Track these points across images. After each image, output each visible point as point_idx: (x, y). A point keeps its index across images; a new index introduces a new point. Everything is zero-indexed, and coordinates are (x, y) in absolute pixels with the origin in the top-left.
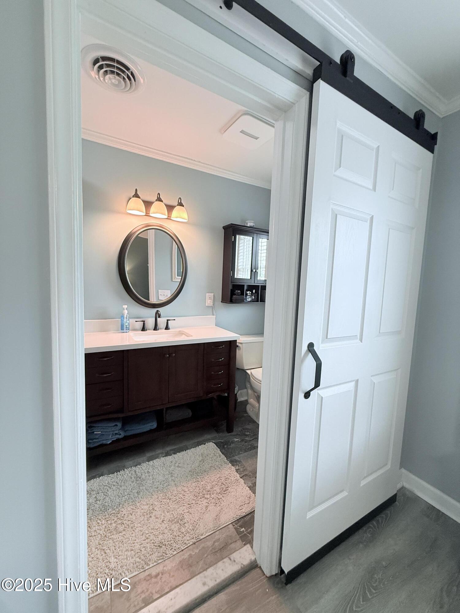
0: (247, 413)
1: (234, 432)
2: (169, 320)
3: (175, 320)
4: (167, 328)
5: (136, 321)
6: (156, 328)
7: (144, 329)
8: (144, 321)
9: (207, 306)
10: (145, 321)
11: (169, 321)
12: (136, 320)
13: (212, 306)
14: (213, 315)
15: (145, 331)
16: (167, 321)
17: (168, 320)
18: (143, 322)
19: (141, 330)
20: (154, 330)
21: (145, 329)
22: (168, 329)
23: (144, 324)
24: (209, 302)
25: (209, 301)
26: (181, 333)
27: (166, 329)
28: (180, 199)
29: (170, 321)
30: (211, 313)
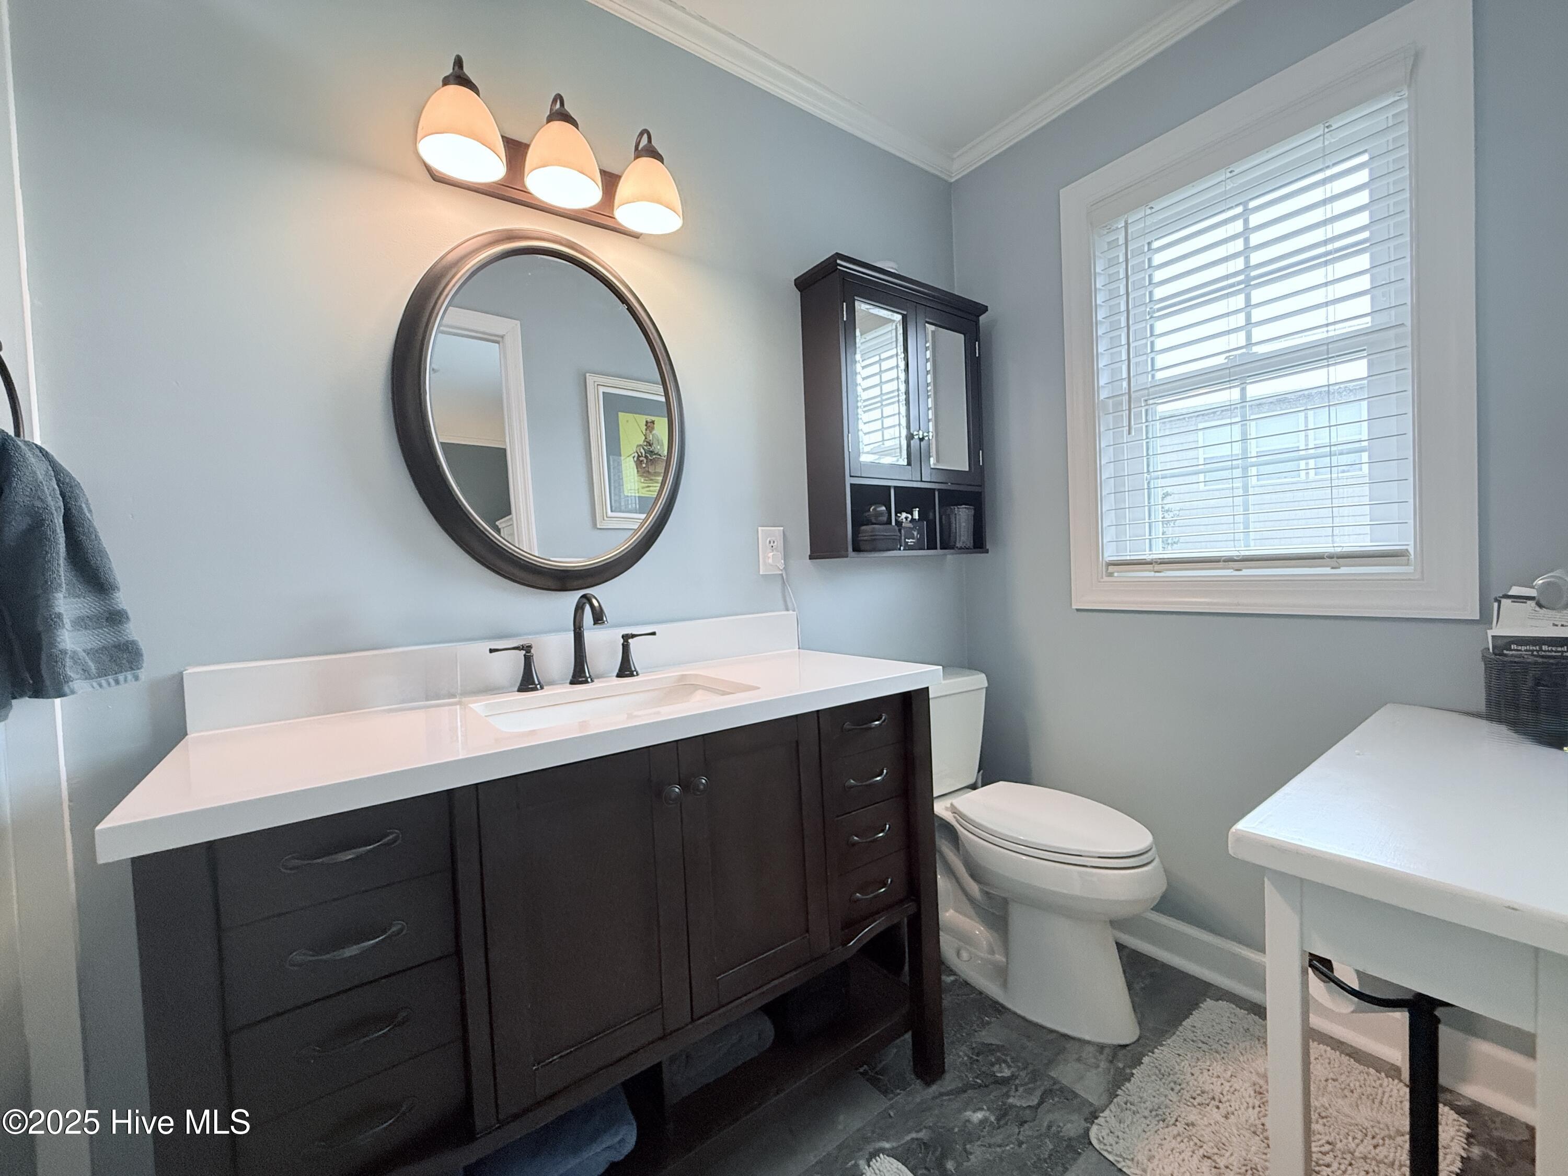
0: (952, 972)
1: (948, 1076)
2: (633, 636)
3: (654, 634)
4: (626, 670)
5: (491, 651)
6: (579, 675)
7: (528, 683)
8: (527, 649)
9: (762, 575)
10: (530, 647)
11: (630, 641)
12: (493, 647)
13: (782, 575)
14: (787, 610)
15: (535, 689)
16: (622, 641)
17: (626, 637)
18: (524, 652)
19: (516, 689)
20: (572, 683)
21: (533, 683)
22: (632, 675)
23: (528, 660)
24: (771, 561)
25: (771, 554)
26: (686, 687)
27: (619, 675)
28: (645, 136)
29: (635, 639)
30: (781, 603)
